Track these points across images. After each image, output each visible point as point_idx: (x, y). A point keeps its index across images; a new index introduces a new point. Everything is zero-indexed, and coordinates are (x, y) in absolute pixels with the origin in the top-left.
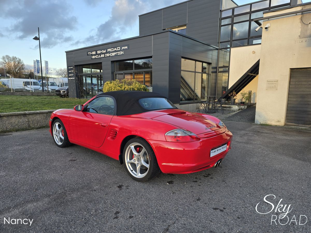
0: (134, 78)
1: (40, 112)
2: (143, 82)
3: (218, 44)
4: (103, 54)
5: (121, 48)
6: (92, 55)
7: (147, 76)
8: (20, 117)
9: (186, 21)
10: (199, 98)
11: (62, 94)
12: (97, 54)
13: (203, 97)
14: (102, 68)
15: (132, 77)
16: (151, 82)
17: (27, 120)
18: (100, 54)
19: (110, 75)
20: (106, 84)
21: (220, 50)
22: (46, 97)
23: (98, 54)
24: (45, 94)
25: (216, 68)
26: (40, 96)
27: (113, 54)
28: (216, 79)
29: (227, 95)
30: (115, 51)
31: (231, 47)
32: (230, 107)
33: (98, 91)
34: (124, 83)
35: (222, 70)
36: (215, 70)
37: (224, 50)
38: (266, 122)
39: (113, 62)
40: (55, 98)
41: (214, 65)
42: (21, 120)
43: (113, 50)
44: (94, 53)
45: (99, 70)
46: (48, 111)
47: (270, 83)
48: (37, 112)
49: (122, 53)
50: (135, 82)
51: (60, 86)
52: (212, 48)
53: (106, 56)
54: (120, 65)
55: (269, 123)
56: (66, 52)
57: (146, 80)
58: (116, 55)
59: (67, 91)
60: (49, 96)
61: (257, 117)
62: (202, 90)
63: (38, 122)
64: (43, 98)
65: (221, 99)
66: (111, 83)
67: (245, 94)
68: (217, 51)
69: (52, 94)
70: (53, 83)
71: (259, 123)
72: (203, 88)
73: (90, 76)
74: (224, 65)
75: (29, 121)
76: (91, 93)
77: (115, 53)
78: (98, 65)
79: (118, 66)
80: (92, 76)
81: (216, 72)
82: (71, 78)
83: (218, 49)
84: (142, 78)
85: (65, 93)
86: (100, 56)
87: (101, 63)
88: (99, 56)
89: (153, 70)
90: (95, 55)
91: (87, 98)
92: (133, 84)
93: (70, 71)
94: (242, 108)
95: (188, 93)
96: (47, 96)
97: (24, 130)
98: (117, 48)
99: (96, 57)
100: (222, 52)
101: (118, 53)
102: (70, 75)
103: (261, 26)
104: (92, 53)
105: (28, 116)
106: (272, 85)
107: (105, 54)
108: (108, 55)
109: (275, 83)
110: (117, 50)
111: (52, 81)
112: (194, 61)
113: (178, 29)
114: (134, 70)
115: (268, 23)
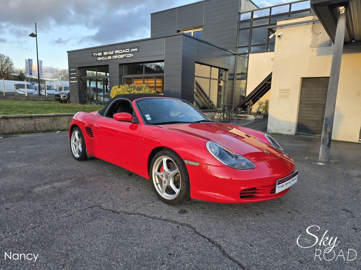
0: (144, 83)
1: (47, 115)
2: (154, 88)
3: (236, 49)
4: (110, 55)
5: (130, 50)
6: (98, 56)
7: (159, 81)
8: (26, 119)
9: (203, 23)
10: (215, 107)
11: (62, 99)
12: (103, 55)
13: (218, 106)
14: (108, 71)
15: (142, 82)
16: (162, 87)
17: (33, 123)
18: (107, 56)
19: (118, 79)
20: (114, 89)
21: (238, 56)
22: (44, 102)
23: (105, 56)
24: (42, 98)
25: (233, 75)
26: (37, 100)
27: (122, 56)
28: (233, 87)
29: (244, 104)
30: (124, 53)
31: (250, 52)
32: (246, 117)
33: (104, 97)
34: (134, 88)
35: (240, 77)
36: (232, 77)
37: (242, 55)
38: (278, 131)
39: (121, 65)
40: (55, 104)
41: (230, 71)
42: (27, 123)
43: (121, 51)
44: (100, 54)
45: (105, 73)
46: (55, 115)
47: (282, 91)
48: (44, 115)
49: (131, 55)
50: (145, 87)
51: (58, 90)
52: (229, 53)
53: (114, 58)
54: (128, 68)
55: (280, 132)
56: (67, 52)
57: (157, 85)
58: (124, 57)
59: (68, 96)
60: (46, 101)
61: (269, 127)
62: (218, 98)
63: (44, 125)
64: (41, 103)
65: (237, 109)
66: (119, 87)
67: (262, 104)
68: (234, 56)
69: (50, 99)
70: (50, 87)
71: (271, 133)
72: (219, 96)
73: (95, 79)
74: (242, 72)
75: (35, 124)
76: (95, 98)
77: (123, 56)
78: (104, 68)
79: (126, 70)
80: (97, 79)
81: (233, 79)
82: (74, 82)
83: (236, 54)
84: (152, 83)
85: (66, 97)
86: (107, 58)
87: (108, 65)
88: (105, 58)
89: (164, 74)
90: (101, 57)
91: (91, 104)
92: (142, 89)
93: (72, 74)
94: (259, 118)
95: (203, 101)
96: (44, 100)
97: (30, 133)
98: (126, 50)
99: (102, 58)
100: (240, 58)
101: (127, 56)
102: (72, 78)
103: (274, 34)
104: (97, 54)
105: (34, 118)
106: (284, 94)
107: (113, 56)
108: (115, 57)
109: (287, 91)
110: (126, 52)
111: (49, 85)
112: (210, 67)
113: (194, 31)
114: (144, 75)
115: (281, 31)
